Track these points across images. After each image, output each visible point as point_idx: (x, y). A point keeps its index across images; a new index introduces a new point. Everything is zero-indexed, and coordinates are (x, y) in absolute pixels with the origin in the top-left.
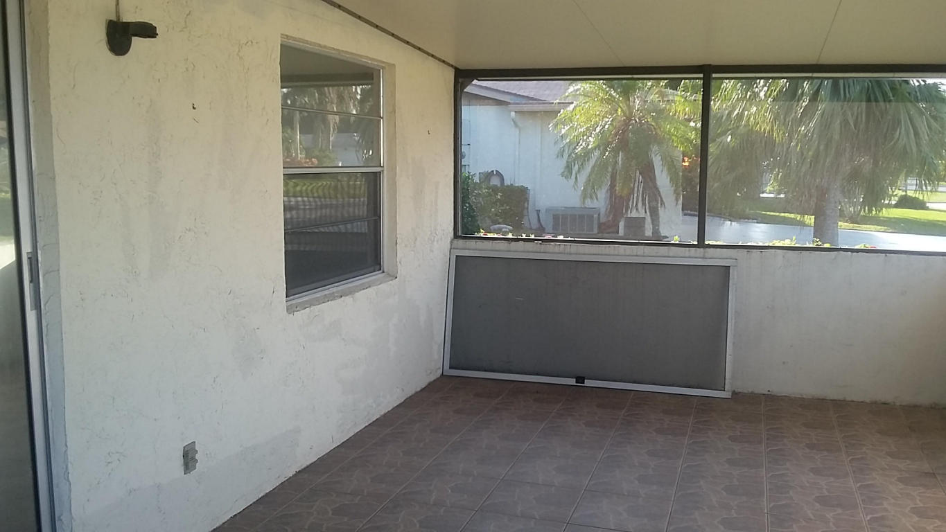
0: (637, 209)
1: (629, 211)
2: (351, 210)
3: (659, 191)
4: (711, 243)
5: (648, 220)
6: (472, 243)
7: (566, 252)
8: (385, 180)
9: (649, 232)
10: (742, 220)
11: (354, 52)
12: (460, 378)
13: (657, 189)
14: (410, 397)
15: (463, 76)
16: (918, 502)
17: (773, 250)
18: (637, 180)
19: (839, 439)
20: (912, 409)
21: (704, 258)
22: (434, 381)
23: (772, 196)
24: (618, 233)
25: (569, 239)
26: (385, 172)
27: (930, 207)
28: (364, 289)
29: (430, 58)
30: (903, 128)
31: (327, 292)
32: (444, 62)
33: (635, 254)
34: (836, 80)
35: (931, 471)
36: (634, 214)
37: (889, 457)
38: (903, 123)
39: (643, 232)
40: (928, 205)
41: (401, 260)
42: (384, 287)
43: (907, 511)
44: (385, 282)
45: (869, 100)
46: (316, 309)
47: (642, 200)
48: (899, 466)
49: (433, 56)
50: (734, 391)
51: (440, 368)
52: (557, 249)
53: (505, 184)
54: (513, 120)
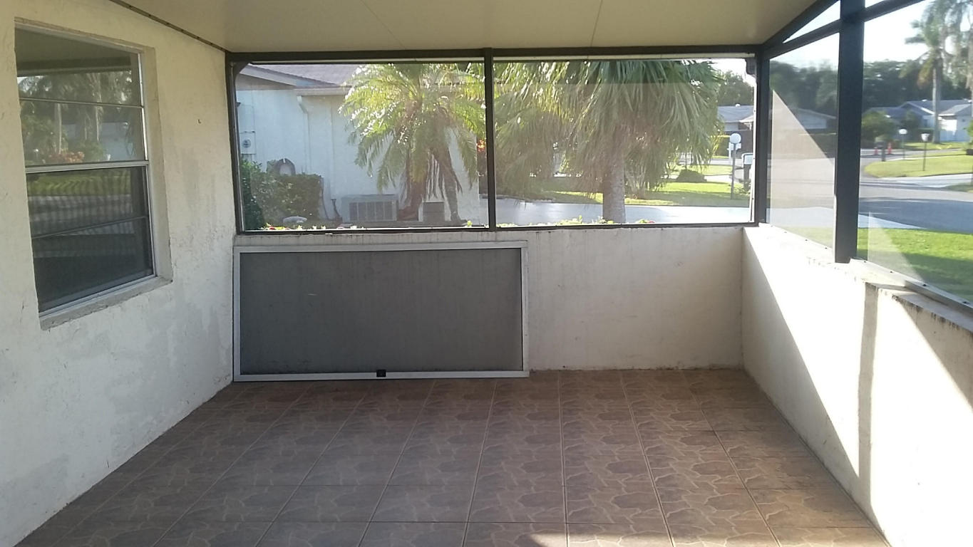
0: (435, 195)
1: (428, 197)
2: (116, 208)
3: (455, 176)
4: (502, 226)
5: (447, 204)
6: (257, 239)
7: (359, 242)
8: (151, 174)
9: (448, 217)
10: (538, 200)
11: (105, 35)
12: (252, 383)
13: (453, 173)
14: (197, 409)
15: (235, 61)
16: (700, 459)
17: (561, 230)
18: (433, 166)
19: (629, 407)
20: (693, 372)
21: (496, 241)
22: (225, 389)
23: (563, 175)
24: (418, 220)
25: (363, 229)
26: (151, 166)
27: (708, 181)
28: (133, 296)
29: (196, 40)
30: (677, 106)
31: (88, 303)
32: (211, 44)
33: (429, 241)
34: (613, 62)
35: (711, 430)
36: (433, 199)
37: (673, 420)
38: (677, 100)
39: (443, 216)
40: (705, 178)
41: (176, 261)
42: (158, 292)
43: (690, 470)
44: (159, 287)
45: (645, 81)
46: (77, 322)
47: (439, 185)
48: (683, 427)
49: (198, 38)
50: (532, 370)
51: (229, 375)
52: (349, 240)
53: (297, 173)
54: (300, 105)
